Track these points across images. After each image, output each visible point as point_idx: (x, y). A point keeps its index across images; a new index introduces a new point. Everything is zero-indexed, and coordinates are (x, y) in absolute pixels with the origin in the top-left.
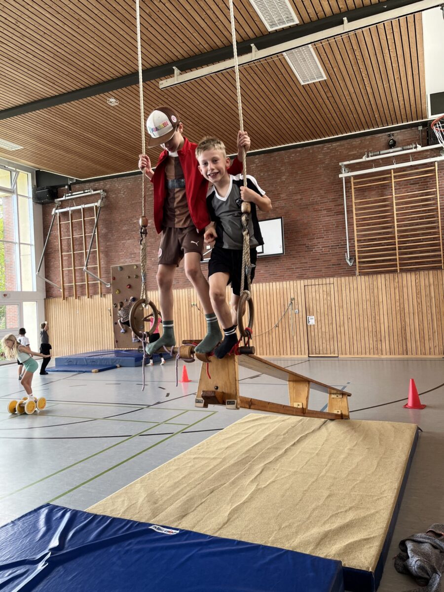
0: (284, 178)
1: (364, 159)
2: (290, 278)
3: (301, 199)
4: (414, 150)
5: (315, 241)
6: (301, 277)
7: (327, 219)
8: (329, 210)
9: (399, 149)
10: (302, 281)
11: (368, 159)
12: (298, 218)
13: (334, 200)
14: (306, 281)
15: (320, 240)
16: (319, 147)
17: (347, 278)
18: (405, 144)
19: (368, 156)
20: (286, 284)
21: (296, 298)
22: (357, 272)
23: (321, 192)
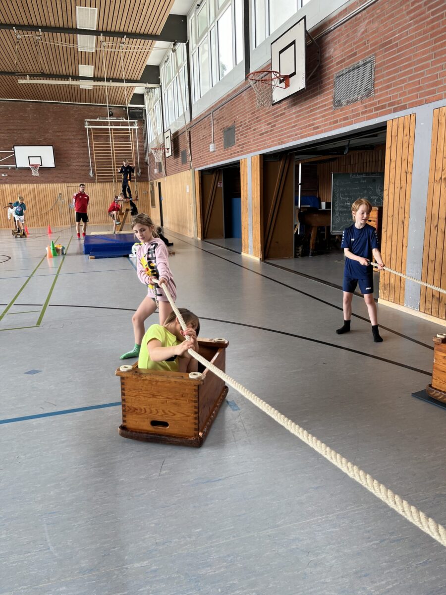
0: (50, 121)
1: (98, 120)
2: (57, 182)
3: (62, 135)
4: (122, 121)
5: (72, 161)
6: (64, 182)
7: (79, 149)
8: (79, 145)
9: (115, 118)
10: (66, 184)
11: (100, 120)
12: (61, 147)
13: (81, 139)
14: (68, 184)
15: (74, 161)
16: (71, 107)
17: (90, 184)
18: (118, 117)
19: (100, 119)
20: (55, 185)
21: (62, 193)
22: (96, 181)
23: (74, 133)
